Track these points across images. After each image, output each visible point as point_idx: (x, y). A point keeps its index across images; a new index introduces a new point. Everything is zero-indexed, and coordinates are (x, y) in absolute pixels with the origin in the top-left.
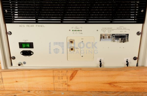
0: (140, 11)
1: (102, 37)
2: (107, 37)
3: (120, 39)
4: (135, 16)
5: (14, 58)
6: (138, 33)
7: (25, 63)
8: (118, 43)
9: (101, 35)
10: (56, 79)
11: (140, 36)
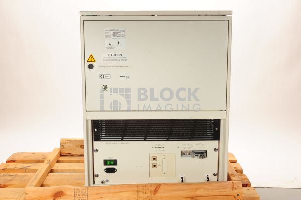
0: (214, 129)
1: (183, 154)
2: (188, 154)
3: (199, 155)
4: (211, 133)
5: (97, 176)
6: (215, 150)
7: (107, 181)
8: (197, 160)
9: (182, 152)
10: (140, 194)
11: (217, 152)
